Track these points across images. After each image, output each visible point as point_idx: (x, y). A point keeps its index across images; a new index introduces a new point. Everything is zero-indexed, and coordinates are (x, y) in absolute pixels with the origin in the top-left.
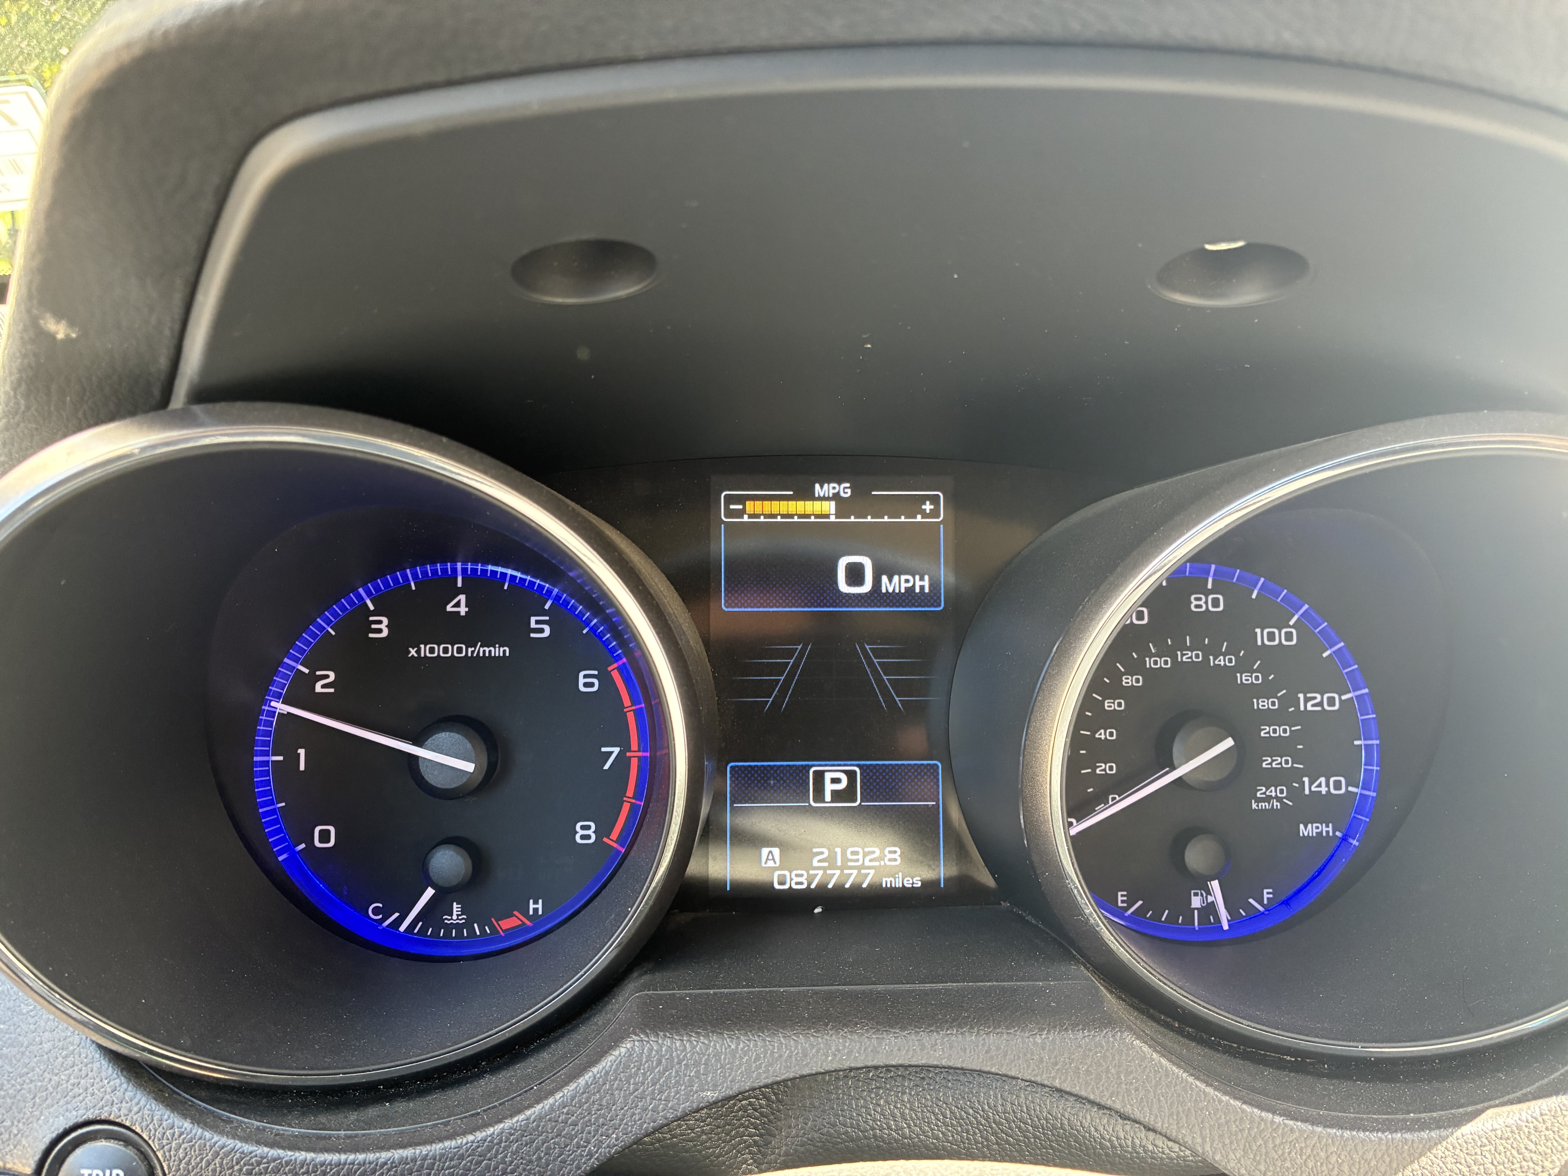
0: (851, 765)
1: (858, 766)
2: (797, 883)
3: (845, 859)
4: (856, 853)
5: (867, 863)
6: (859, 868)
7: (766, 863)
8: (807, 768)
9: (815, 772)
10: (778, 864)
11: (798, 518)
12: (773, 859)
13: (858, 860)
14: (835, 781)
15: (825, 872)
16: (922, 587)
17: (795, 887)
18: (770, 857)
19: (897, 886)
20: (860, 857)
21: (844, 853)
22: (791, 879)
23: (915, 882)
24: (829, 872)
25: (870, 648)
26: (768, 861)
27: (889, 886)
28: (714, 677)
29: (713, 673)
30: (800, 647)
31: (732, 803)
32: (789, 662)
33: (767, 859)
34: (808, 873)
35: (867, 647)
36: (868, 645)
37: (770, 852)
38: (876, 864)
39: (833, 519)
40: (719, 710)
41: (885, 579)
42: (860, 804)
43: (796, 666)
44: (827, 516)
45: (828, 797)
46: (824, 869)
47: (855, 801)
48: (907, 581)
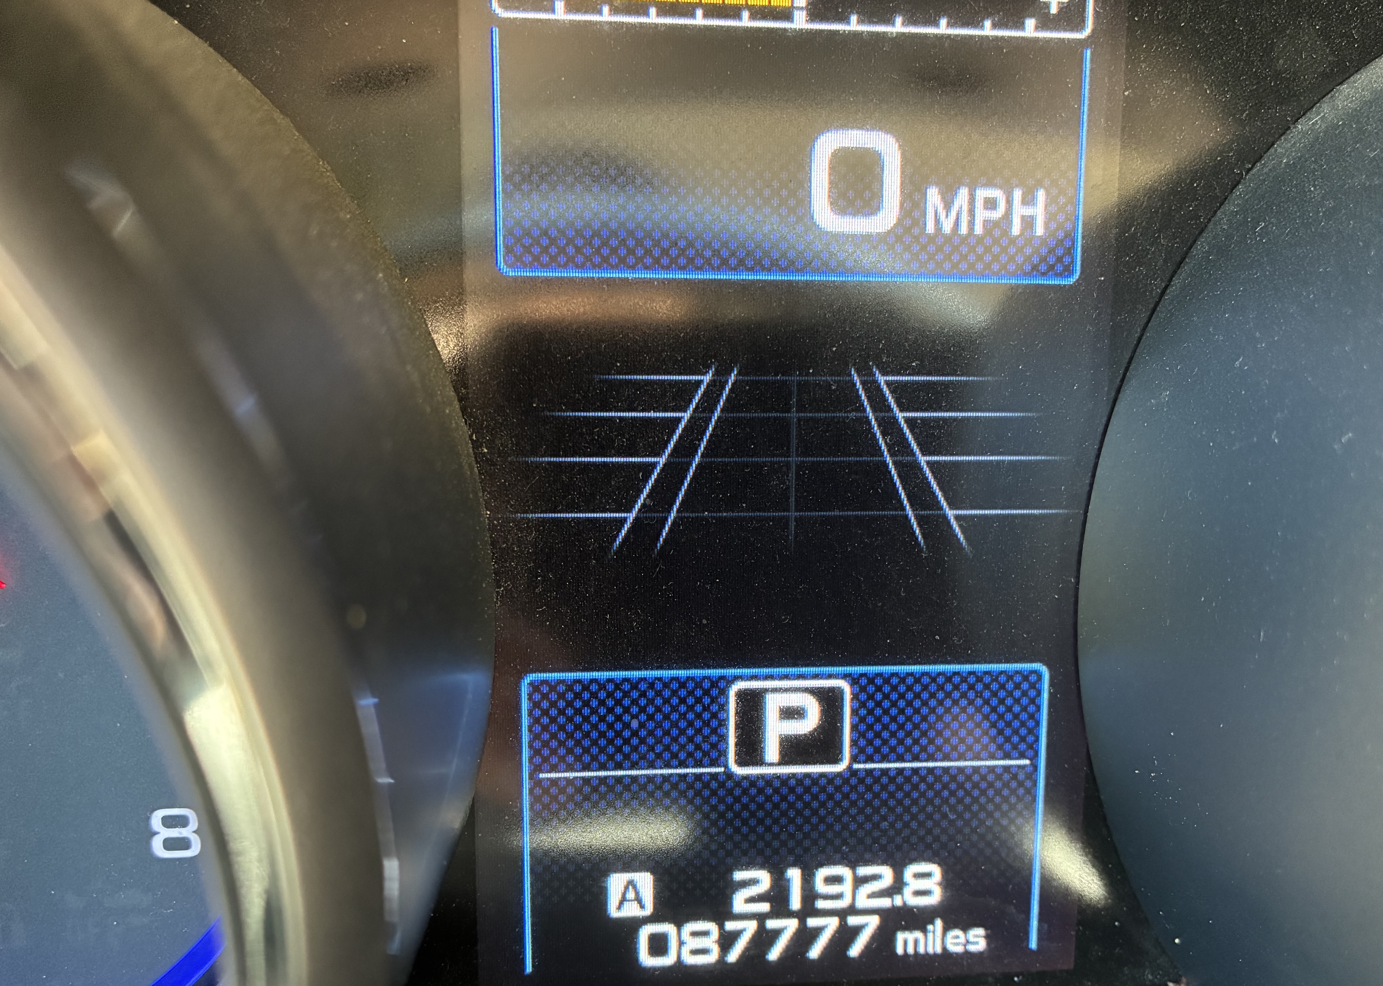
0: (830, 676)
1: (845, 676)
2: (695, 952)
3: (810, 896)
4: (837, 880)
5: (862, 902)
6: (842, 914)
7: (619, 908)
8: (722, 684)
9: (741, 695)
10: (649, 910)
11: (706, 16)
12: (639, 900)
13: (839, 896)
14: (790, 713)
15: (761, 926)
16: (1028, 222)
17: (690, 960)
18: (631, 895)
19: (930, 951)
20: (846, 888)
21: (808, 880)
22: (681, 943)
23: (971, 939)
24: (771, 924)
25: (888, 384)
26: (626, 904)
27: (911, 950)
28: (478, 457)
29: (476, 445)
30: (707, 378)
31: (536, 769)
32: (679, 420)
33: (623, 900)
34: (721, 927)
35: (882, 379)
36: (884, 373)
37: (631, 883)
38: (885, 903)
39: (800, 22)
40: (494, 543)
41: (933, 196)
42: (850, 768)
43: (696, 428)
44: (786, 14)
45: (772, 752)
46: (761, 918)
47: (835, 760)
48: (991, 204)
